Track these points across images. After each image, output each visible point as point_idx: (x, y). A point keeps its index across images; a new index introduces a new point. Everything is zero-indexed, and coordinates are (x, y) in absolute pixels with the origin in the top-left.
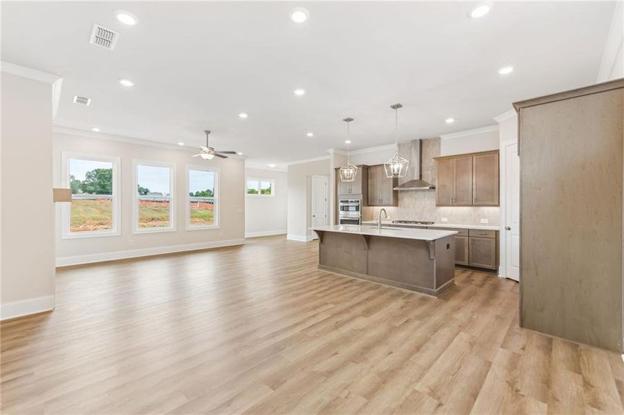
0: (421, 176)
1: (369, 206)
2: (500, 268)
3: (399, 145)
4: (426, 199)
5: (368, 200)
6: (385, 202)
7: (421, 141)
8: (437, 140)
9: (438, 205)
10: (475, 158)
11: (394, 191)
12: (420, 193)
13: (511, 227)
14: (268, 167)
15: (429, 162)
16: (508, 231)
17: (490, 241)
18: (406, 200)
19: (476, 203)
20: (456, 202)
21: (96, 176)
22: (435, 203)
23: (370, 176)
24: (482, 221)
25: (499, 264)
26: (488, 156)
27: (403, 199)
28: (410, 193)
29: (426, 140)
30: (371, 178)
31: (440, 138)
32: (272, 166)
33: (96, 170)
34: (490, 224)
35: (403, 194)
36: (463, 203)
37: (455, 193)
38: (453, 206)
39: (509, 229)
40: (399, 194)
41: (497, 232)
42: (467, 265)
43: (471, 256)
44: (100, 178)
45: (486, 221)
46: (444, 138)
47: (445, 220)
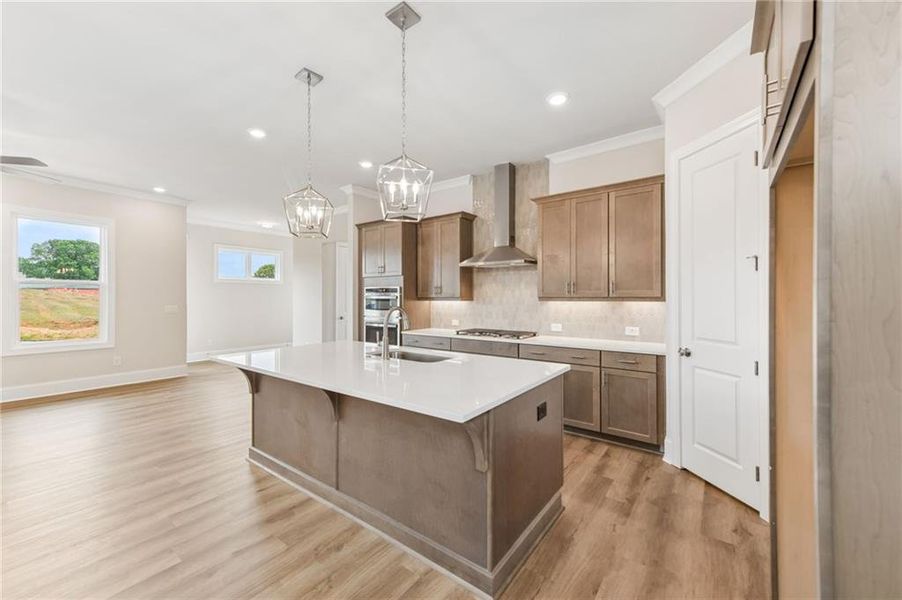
0: (512, 239)
1: (419, 299)
2: (669, 442)
3: (474, 177)
4: (523, 286)
5: (416, 287)
6: (446, 291)
7: (512, 169)
8: (544, 165)
9: (545, 297)
10: (612, 195)
11: (462, 268)
12: (511, 272)
13: (691, 349)
14: (260, 226)
15: (527, 211)
16: (684, 357)
17: (645, 380)
18: (486, 287)
19: (615, 293)
20: (576, 291)
21: (50, 252)
22: (536, 293)
23: (420, 240)
24: (629, 331)
25: (664, 432)
26: (640, 190)
27: (481, 285)
28: (494, 274)
29: (523, 165)
30: (423, 243)
31: (548, 160)
32: (267, 224)
33: (50, 242)
34: (643, 338)
35: (482, 275)
36: (590, 293)
37: (574, 274)
38: (571, 299)
39: (688, 354)
40: (475, 275)
41: (660, 360)
42: (599, 430)
43: (606, 412)
44: (57, 254)
45: (635, 331)
46: (555, 159)
47: (556, 327)
